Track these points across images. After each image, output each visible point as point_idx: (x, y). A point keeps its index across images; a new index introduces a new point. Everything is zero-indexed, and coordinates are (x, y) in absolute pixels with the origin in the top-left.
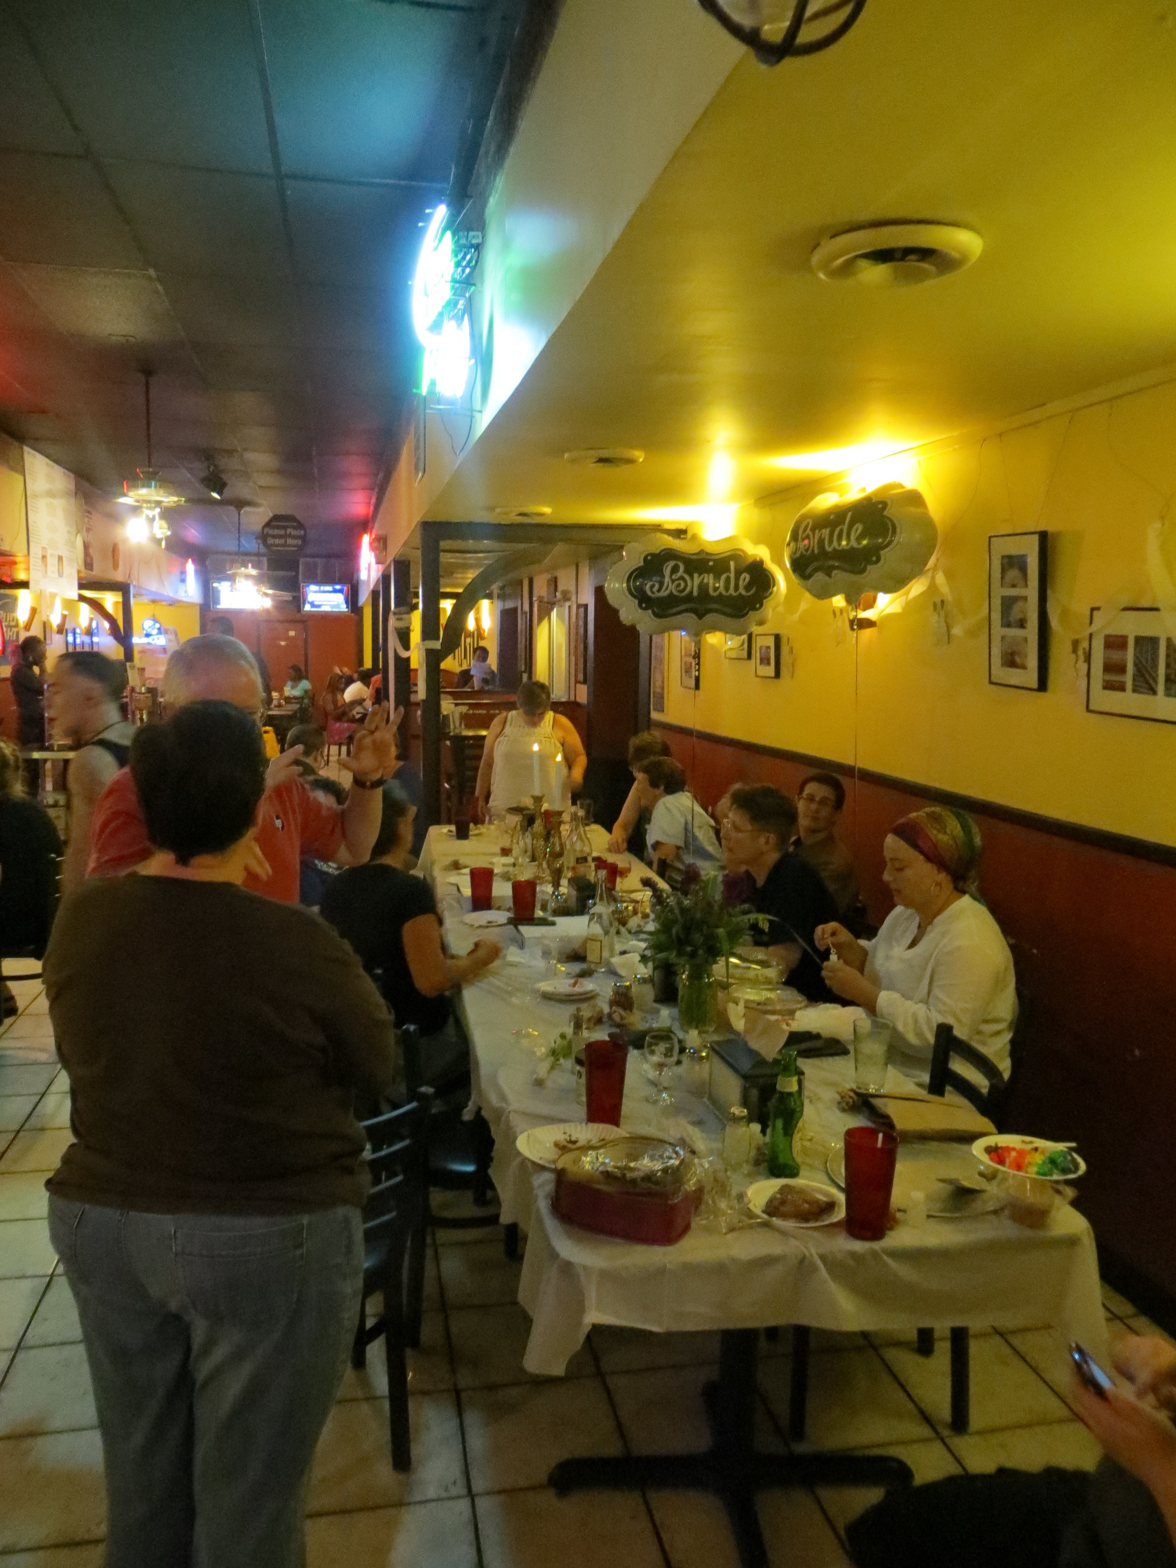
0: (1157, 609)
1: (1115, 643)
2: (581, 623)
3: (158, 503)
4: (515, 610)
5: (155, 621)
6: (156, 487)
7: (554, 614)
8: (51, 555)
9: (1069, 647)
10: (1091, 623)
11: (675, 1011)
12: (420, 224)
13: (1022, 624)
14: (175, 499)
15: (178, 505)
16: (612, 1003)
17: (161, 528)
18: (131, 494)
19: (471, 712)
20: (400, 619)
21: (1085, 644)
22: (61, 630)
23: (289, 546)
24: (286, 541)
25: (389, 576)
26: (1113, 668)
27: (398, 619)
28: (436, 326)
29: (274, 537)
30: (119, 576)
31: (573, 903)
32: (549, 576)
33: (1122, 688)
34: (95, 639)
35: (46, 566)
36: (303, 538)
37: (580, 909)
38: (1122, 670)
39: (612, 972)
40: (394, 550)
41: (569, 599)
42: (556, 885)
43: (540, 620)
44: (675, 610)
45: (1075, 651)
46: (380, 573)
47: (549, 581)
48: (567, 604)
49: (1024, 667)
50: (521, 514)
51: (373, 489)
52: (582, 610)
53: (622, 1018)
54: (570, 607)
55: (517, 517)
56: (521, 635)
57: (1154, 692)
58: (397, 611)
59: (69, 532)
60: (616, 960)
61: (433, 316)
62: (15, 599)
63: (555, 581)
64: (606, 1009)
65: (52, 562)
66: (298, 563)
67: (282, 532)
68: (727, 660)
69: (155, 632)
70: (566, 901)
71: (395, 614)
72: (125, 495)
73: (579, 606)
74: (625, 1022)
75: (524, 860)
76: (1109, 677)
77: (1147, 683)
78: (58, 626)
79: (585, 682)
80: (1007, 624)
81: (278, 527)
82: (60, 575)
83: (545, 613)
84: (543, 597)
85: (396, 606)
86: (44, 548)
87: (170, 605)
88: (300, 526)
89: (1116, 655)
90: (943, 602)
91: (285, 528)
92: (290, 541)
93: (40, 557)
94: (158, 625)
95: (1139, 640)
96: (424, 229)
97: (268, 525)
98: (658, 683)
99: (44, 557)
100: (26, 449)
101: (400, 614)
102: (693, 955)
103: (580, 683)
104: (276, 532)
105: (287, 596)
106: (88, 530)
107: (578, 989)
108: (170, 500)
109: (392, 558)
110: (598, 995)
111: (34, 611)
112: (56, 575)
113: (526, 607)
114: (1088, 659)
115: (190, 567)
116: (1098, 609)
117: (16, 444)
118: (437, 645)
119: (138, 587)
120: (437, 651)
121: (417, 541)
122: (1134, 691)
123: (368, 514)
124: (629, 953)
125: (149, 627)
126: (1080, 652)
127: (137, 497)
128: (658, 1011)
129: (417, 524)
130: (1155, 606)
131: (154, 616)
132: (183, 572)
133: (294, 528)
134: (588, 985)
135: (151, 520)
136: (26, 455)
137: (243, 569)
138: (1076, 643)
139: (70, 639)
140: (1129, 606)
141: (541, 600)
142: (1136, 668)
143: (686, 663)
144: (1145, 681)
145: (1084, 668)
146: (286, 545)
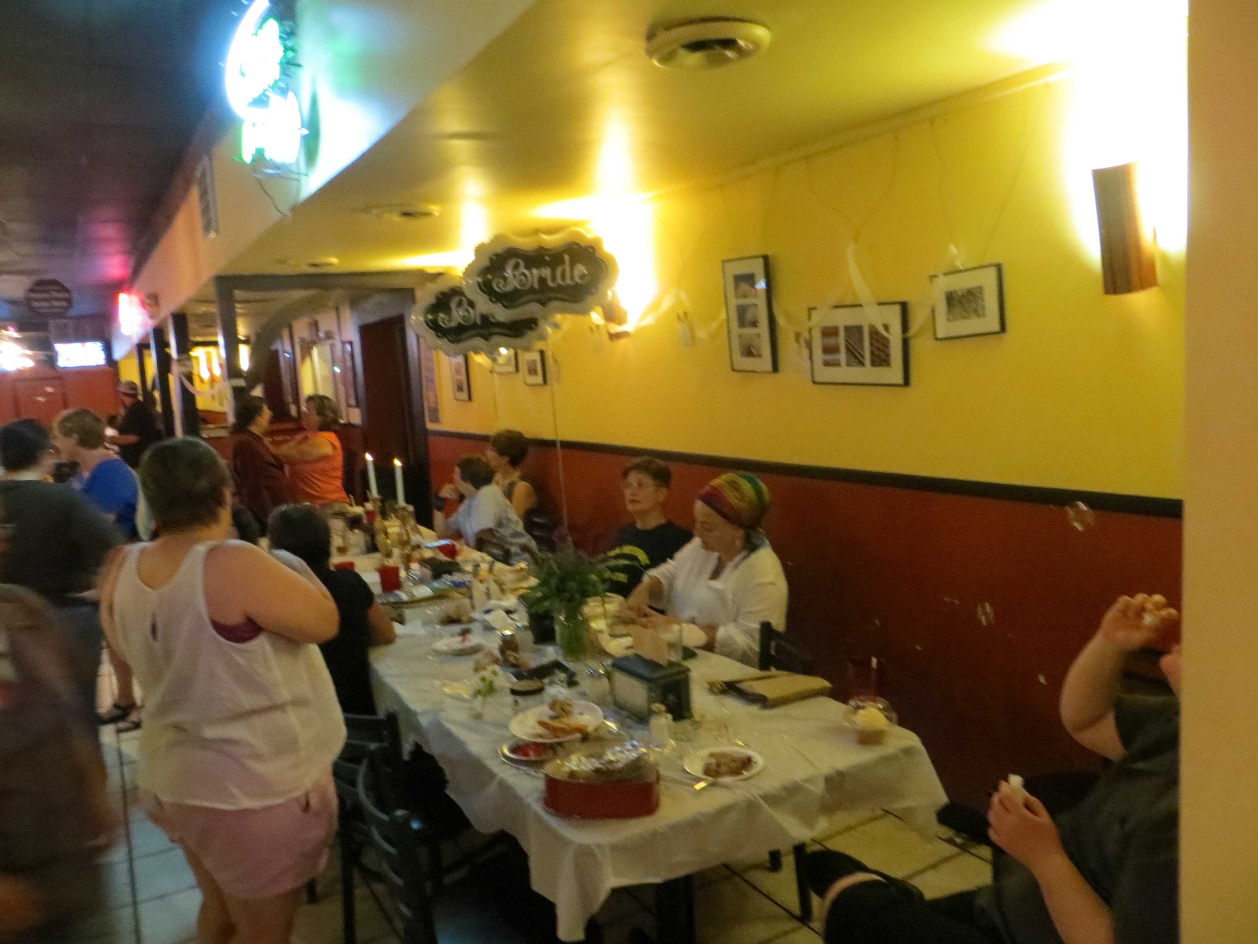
0: (861, 306)
1: (829, 332)
2: (347, 357)
4: (279, 352)
7: (315, 352)
9: (792, 337)
10: (809, 319)
13: (754, 324)
16: (502, 650)
20: (184, 365)
21: (806, 335)
23: (56, 308)
24: (50, 303)
25: (165, 330)
26: (828, 350)
27: (180, 365)
29: (37, 300)
32: (309, 321)
33: (837, 364)
36: (67, 300)
38: (837, 350)
39: (488, 628)
40: (169, 307)
41: (332, 338)
43: (303, 358)
44: (466, 335)
45: (796, 340)
46: (150, 329)
47: (310, 325)
49: (760, 356)
50: (309, 265)
52: (347, 346)
53: (516, 658)
54: (332, 345)
55: (305, 268)
56: (287, 374)
57: (862, 364)
58: (179, 358)
60: (486, 618)
63: (315, 325)
64: (499, 654)
66: (49, 325)
67: (47, 296)
68: (495, 375)
70: (422, 578)
71: (176, 360)
73: (343, 343)
74: (520, 661)
76: (827, 356)
77: (857, 358)
79: (358, 405)
80: (742, 323)
81: (41, 292)
83: (307, 351)
84: (305, 338)
85: (179, 354)
88: (66, 290)
89: (831, 341)
90: (685, 313)
91: (48, 291)
95: (848, 329)
97: (32, 290)
98: (432, 399)
101: (182, 360)
102: (570, 599)
103: (353, 406)
104: (41, 296)
105: (41, 355)
107: (468, 644)
109: (168, 312)
110: (485, 646)
114: (809, 346)
116: (814, 308)
118: (241, 383)
121: (211, 293)
122: (847, 365)
123: (125, 276)
126: (802, 342)
128: (541, 650)
130: (857, 302)
133: (58, 291)
134: (474, 640)
137: (5, 332)
138: (798, 336)
140: (839, 304)
141: (303, 341)
142: (848, 349)
143: (457, 380)
144: (855, 358)
145: (806, 352)
146: (52, 307)
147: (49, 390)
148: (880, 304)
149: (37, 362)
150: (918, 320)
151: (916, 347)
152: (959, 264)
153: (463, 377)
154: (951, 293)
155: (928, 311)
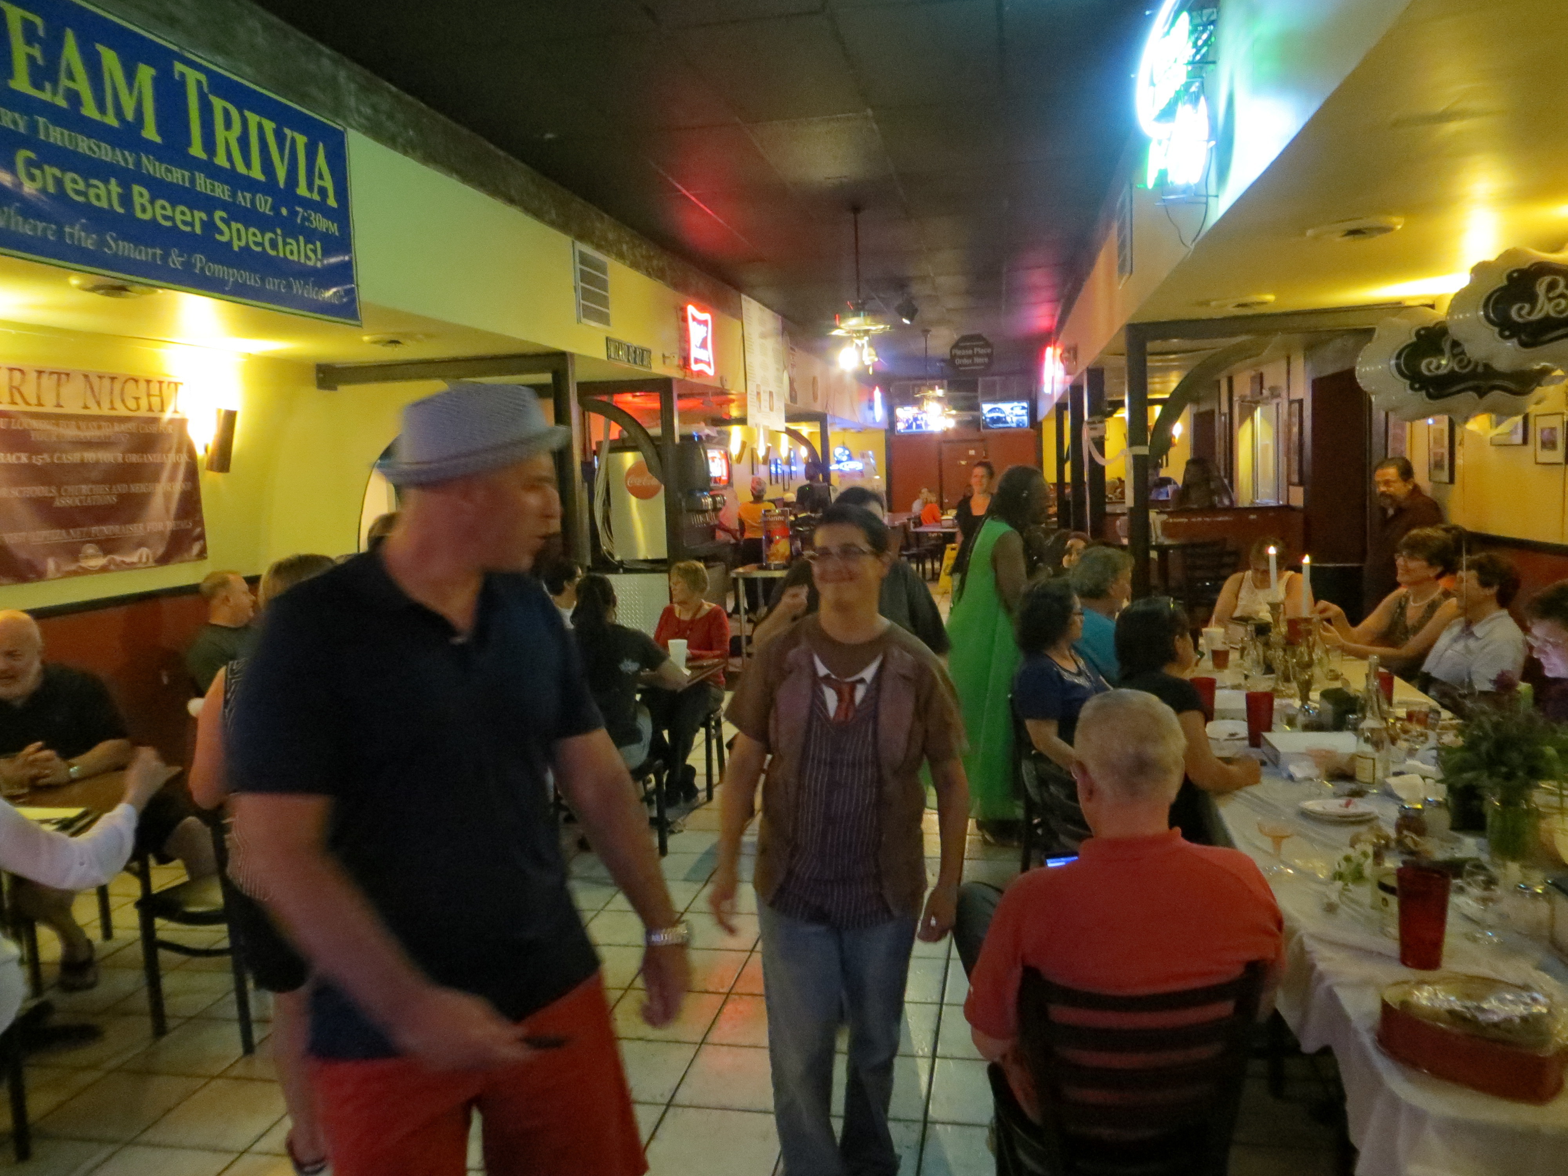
2: (1296, 420)
3: (866, 332)
4: (1211, 413)
5: (845, 448)
6: (864, 315)
7: (1258, 413)
8: (764, 392)
11: (1483, 841)
12: (1147, 13)
14: (882, 327)
15: (885, 332)
16: (1399, 827)
17: (870, 355)
18: (842, 325)
19: (1171, 520)
20: (1095, 429)
22: (766, 461)
23: (978, 365)
24: (973, 361)
25: (1081, 388)
27: (1091, 429)
28: (1168, 113)
29: (962, 357)
30: (818, 408)
31: (1328, 718)
32: (1253, 373)
34: (794, 468)
35: (760, 401)
36: (989, 356)
37: (1339, 725)
39: (1389, 794)
40: (1086, 360)
41: (1279, 396)
42: (1305, 698)
43: (1242, 421)
44: (1454, 389)
46: (1068, 386)
47: (1253, 379)
48: (1275, 401)
50: (1239, 306)
51: (1058, 300)
52: (1296, 406)
53: (1416, 843)
54: (1278, 404)
55: (1234, 309)
56: (1220, 440)
58: (1091, 420)
59: (778, 369)
60: (1392, 781)
61: (1162, 104)
62: (728, 435)
63: (1260, 379)
64: (1392, 833)
65: (765, 397)
66: (976, 384)
67: (970, 352)
68: (1493, 448)
69: (845, 458)
70: (1319, 714)
71: (1089, 423)
72: (837, 327)
73: (1291, 402)
74: (1420, 848)
75: (1256, 673)
78: (763, 458)
79: (1301, 483)
81: (965, 348)
82: (771, 409)
83: (1248, 412)
84: (1245, 396)
85: (1090, 415)
86: (758, 386)
87: (859, 432)
88: (987, 345)
91: (972, 348)
92: (977, 360)
93: (755, 393)
94: (847, 452)
96: (1151, 17)
97: (956, 346)
99: (758, 394)
100: (743, 296)
101: (1094, 423)
102: (1509, 776)
103: (1294, 485)
104: (964, 352)
105: (967, 416)
106: (793, 366)
107: (1352, 810)
108: (878, 328)
109: (1084, 367)
110: (1377, 818)
111: (744, 445)
112: (768, 409)
113: (1225, 408)
115: (877, 394)
117: (734, 292)
118: (1144, 450)
119: (834, 416)
120: (1144, 457)
121: (1122, 344)
123: (1051, 327)
124: (1408, 773)
125: (840, 454)
127: (848, 328)
128: (1458, 840)
129: (1121, 329)
131: (844, 443)
132: (871, 400)
133: (981, 347)
134: (1360, 806)
135: (860, 348)
136: (743, 302)
137: (930, 392)
139: (773, 468)
141: (1243, 399)
143: (1435, 454)
146: (973, 364)
147: (972, 452)
149: (959, 423)
153: (1446, 451)
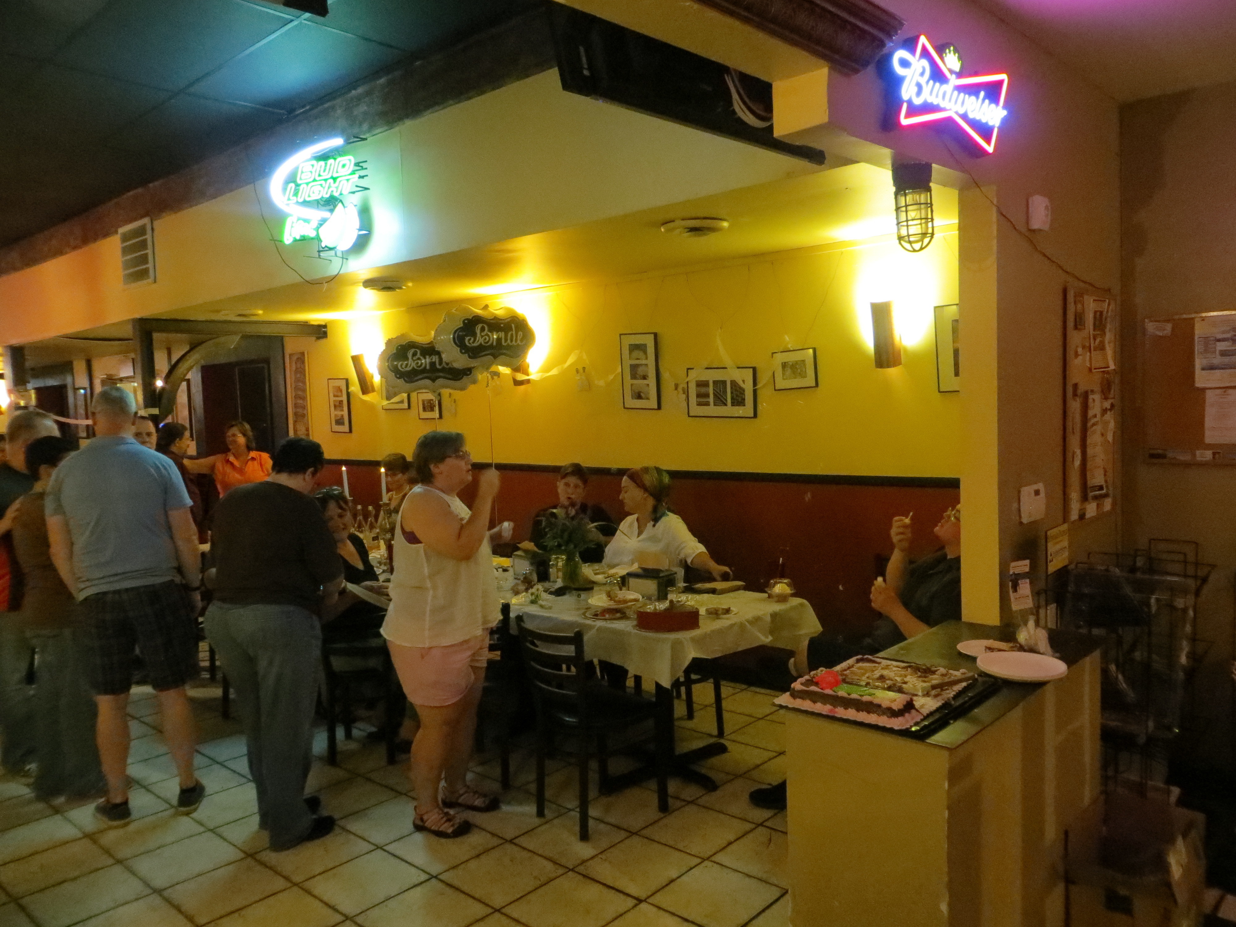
0: (726, 368)
1: (702, 384)
9: (673, 387)
10: (687, 376)
21: (684, 386)
26: (702, 396)
33: (707, 404)
38: (707, 396)
45: (676, 389)
49: (647, 398)
50: (240, 315)
57: (726, 405)
76: (699, 400)
77: (722, 401)
80: (634, 376)
89: (703, 390)
90: (584, 368)
95: (715, 382)
114: (686, 392)
116: (691, 369)
118: (156, 411)
122: (715, 405)
126: (681, 390)
130: (723, 366)
138: (676, 387)
140: (708, 367)
142: (715, 395)
144: (720, 400)
145: (684, 396)
148: (738, 368)
150: (763, 379)
151: (762, 395)
152: (790, 346)
154: (785, 363)
155: (771, 373)
